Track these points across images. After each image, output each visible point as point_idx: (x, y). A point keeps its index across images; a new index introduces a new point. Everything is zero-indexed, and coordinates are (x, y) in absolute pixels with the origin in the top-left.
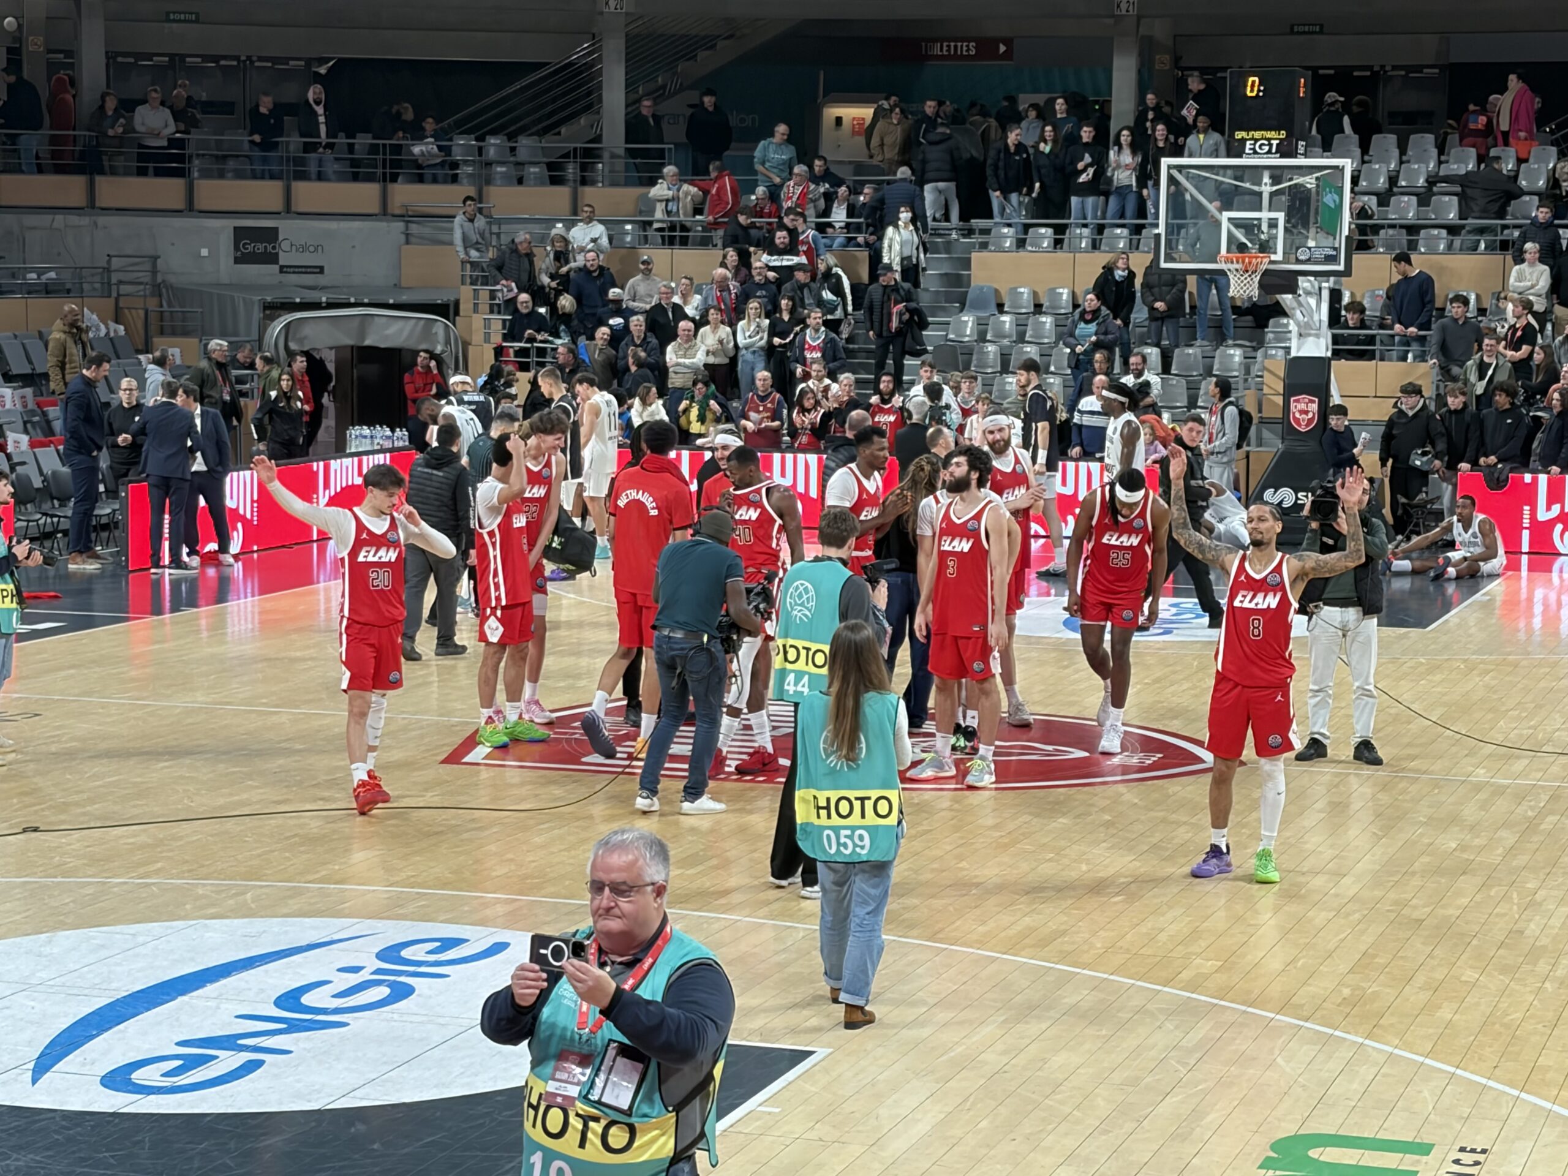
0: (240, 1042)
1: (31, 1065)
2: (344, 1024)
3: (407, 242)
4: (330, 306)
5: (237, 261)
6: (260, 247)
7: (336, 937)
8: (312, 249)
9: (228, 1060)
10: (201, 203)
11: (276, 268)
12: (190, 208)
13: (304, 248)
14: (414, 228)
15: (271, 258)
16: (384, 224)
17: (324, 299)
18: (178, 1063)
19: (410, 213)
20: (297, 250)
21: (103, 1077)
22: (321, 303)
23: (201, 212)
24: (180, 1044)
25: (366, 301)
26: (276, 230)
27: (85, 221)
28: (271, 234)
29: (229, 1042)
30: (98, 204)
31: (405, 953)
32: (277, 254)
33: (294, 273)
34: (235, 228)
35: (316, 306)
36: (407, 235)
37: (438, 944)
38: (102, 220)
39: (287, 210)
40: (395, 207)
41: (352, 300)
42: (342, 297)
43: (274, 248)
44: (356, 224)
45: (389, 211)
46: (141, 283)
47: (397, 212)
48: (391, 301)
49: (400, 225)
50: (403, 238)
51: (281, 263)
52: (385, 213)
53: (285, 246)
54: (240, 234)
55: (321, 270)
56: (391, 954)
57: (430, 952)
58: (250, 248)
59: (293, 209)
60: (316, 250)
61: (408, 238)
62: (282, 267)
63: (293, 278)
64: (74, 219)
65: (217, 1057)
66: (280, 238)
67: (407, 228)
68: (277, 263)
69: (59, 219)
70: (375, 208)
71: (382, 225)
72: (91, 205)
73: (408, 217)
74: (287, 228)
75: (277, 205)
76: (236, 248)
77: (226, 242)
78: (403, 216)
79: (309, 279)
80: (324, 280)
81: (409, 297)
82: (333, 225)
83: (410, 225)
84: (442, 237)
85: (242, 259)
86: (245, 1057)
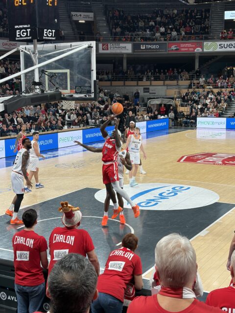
2: (168, 198)
4: (157, 98)
6: (147, 90)
7: (165, 186)
9: (153, 203)
10: (139, 84)
12: (138, 85)
15: (148, 92)
18: (146, 203)
20: (152, 91)
24: (146, 200)
25: (162, 97)
27: (124, 87)
28: (148, 88)
29: (153, 200)
31: (176, 188)
35: (154, 98)
37: (180, 187)
38: (126, 87)
39: (151, 85)
41: (160, 97)
44: (160, 87)
46: (131, 96)
48: (165, 97)
52: (164, 85)
54: (144, 88)
55: (155, 93)
56: (174, 188)
61: (167, 89)
62: (150, 93)
63: (151, 95)
64: (122, 87)
69: (120, 87)
70: (162, 84)
71: (163, 87)
72: (124, 85)
73: (167, 85)
74: (151, 88)
75: (149, 84)
76: (144, 90)
77: (142, 90)
79: (154, 95)
80: (156, 95)
81: (168, 97)
82: (157, 87)
83: (167, 87)
84: (172, 88)
85: (144, 92)
86: (155, 202)
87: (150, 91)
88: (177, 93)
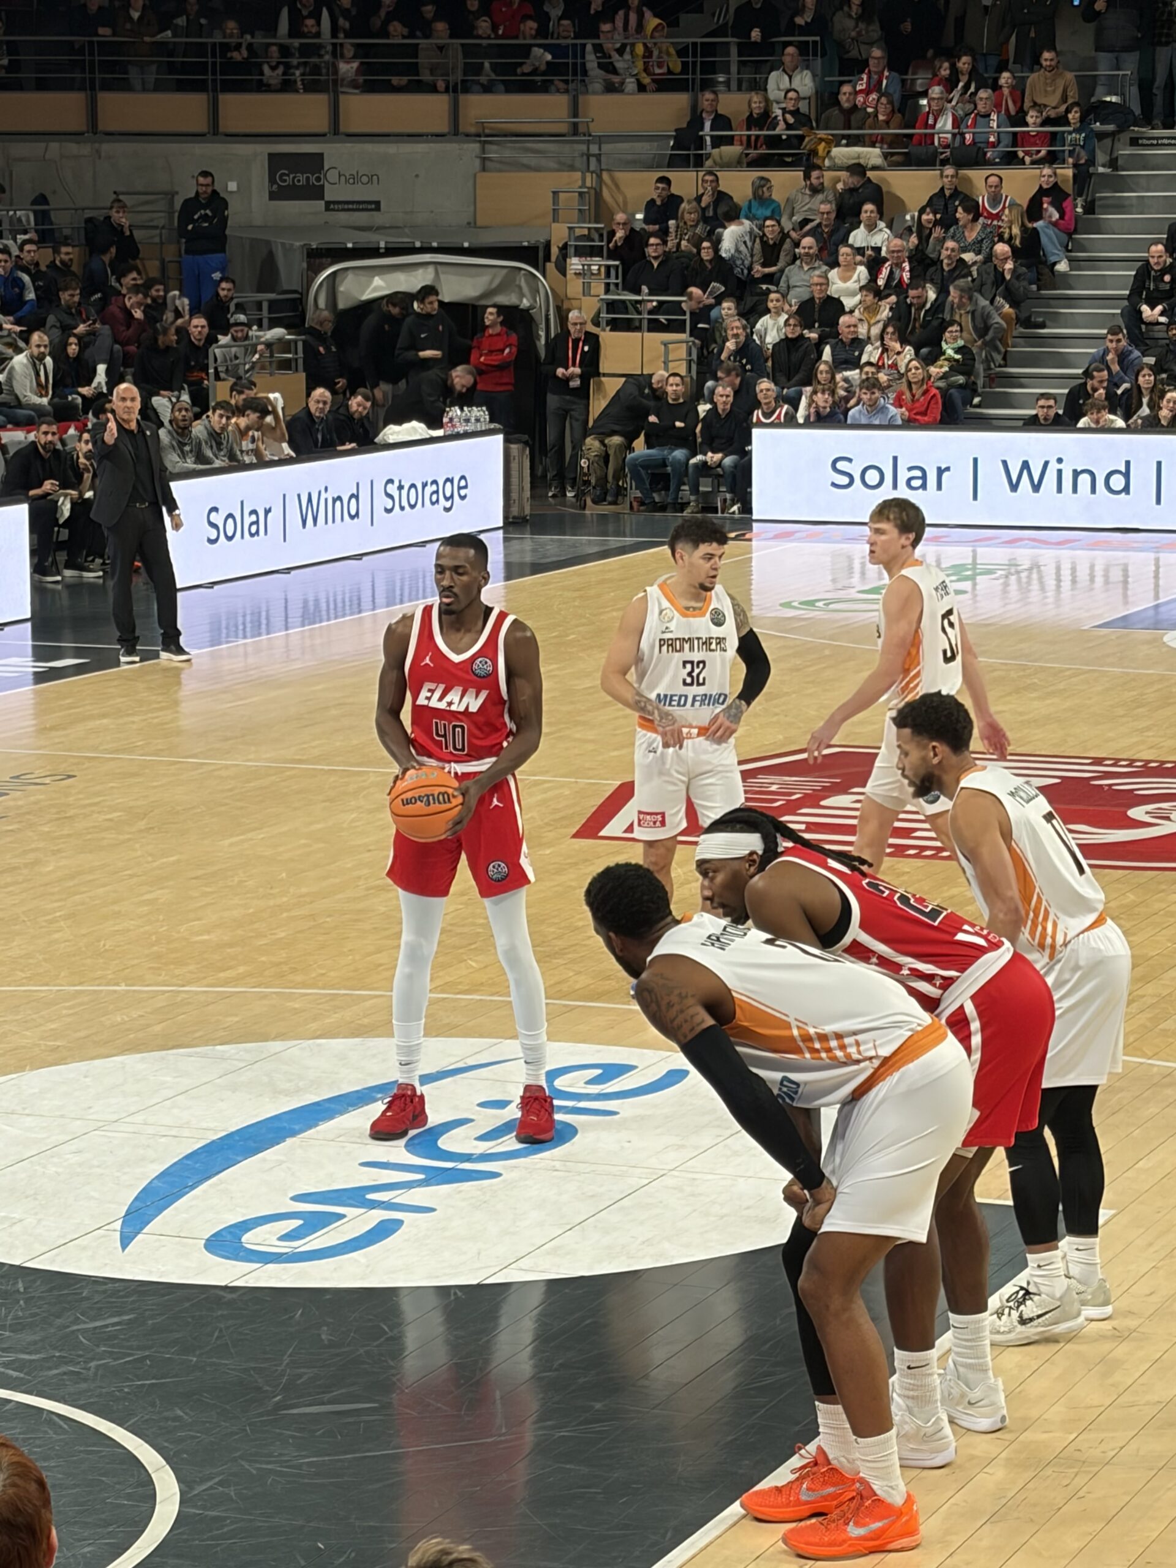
0: (370, 1196)
1: (118, 1225)
2: (495, 1175)
3: (484, 169)
4: (391, 252)
5: (273, 196)
6: (302, 179)
7: (471, 1062)
8: (365, 179)
10: (227, 124)
11: (323, 203)
12: (214, 131)
13: (355, 179)
14: (493, 152)
15: (316, 193)
16: (455, 146)
17: (382, 245)
18: (297, 1223)
19: (487, 131)
20: (347, 181)
21: (207, 1240)
22: (379, 248)
23: (227, 135)
24: (294, 1199)
25: (435, 244)
26: (322, 155)
27: (86, 149)
28: (316, 162)
29: (357, 1197)
30: (101, 127)
32: (323, 186)
33: (343, 210)
34: (270, 155)
35: (373, 252)
36: (484, 160)
37: (599, 1071)
38: (106, 148)
39: (335, 131)
40: (468, 125)
41: (418, 244)
42: (404, 240)
43: (318, 179)
44: (421, 147)
45: (461, 130)
46: (156, 227)
47: (473, 130)
48: (466, 245)
49: (475, 147)
50: (477, 162)
51: (327, 198)
52: (455, 132)
53: (332, 176)
54: (276, 162)
55: (377, 206)
57: (589, 1082)
58: (289, 180)
59: (342, 129)
60: (370, 180)
61: (485, 164)
62: (328, 204)
63: (343, 217)
64: (72, 148)
65: (344, 1216)
66: (326, 167)
67: (483, 151)
68: (322, 198)
69: (54, 146)
70: (444, 127)
71: (451, 148)
72: (93, 129)
73: (484, 136)
74: (335, 153)
75: (322, 124)
76: (272, 180)
77: (259, 172)
78: (479, 136)
79: (361, 218)
80: (378, 218)
81: (489, 239)
82: (391, 148)
83: (487, 146)
84: (525, 161)
85: (278, 194)
86: (378, 1216)
87: (326, 184)
88: (569, 201)
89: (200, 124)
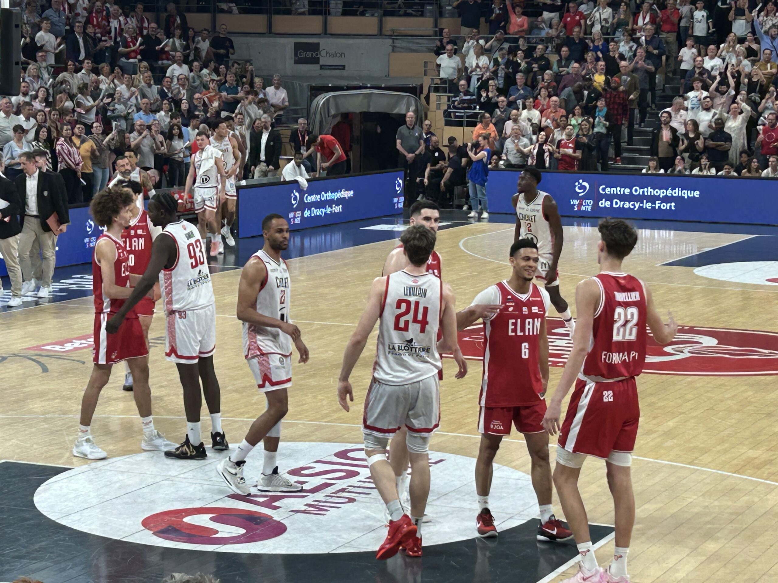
3: (393, 51)
4: (349, 88)
5: (296, 62)
6: (309, 54)
8: (338, 55)
10: (276, 29)
11: (318, 66)
12: (270, 32)
13: (334, 55)
14: (398, 43)
15: (316, 61)
16: (381, 40)
17: (345, 85)
19: (395, 34)
20: (330, 56)
22: (344, 87)
23: (276, 34)
25: (369, 85)
26: (319, 43)
32: (319, 58)
33: (328, 69)
34: (296, 44)
35: (342, 88)
36: (394, 47)
39: (325, 32)
40: (387, 31)
41: (361, 85)
42: (356, 83)
43: (317, 55)
44: (366, 41)
45: (383, 33)
47: (389, 33)
48: (383, 86)
49: (389, 41)
50: (391, 48)
51: (321, 63)
52: (380, 34)
53: (323, 53)
54: (298, 47)
55: (343, 67)
58: (303, 55)
59: (328, 32)
60: (341, 55)
61: (394, 49)
62: (321, 66)
63: (327, 72)
66: (321, 49)
67: (393, 43)
68: (318, 63)
70: (376, 32)
71: (378, 41)
73: (394, 36)
74: (325, 44)
75: (319, 30)
76: (296, 55)
77: (290, 51)
78: (391, 36)
79: (337, 72)
80: (344, 73)
81: (395, 83)
82: (351, 41)
83: (395, 41)
84: (413, 48)
85: (298, 61)
87: (321, 58)
89: (263, 30)
